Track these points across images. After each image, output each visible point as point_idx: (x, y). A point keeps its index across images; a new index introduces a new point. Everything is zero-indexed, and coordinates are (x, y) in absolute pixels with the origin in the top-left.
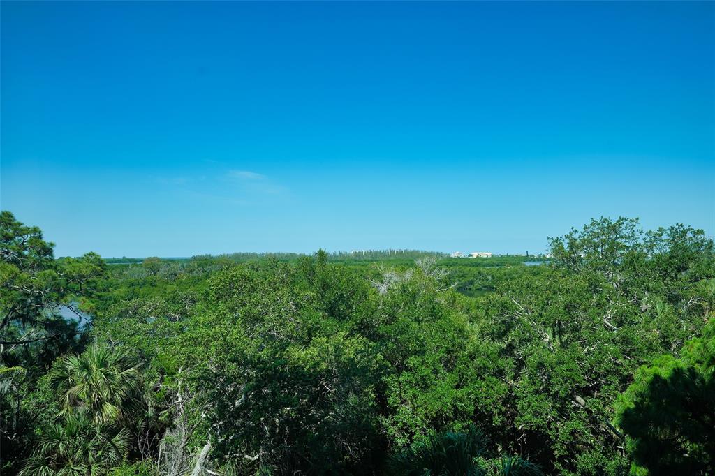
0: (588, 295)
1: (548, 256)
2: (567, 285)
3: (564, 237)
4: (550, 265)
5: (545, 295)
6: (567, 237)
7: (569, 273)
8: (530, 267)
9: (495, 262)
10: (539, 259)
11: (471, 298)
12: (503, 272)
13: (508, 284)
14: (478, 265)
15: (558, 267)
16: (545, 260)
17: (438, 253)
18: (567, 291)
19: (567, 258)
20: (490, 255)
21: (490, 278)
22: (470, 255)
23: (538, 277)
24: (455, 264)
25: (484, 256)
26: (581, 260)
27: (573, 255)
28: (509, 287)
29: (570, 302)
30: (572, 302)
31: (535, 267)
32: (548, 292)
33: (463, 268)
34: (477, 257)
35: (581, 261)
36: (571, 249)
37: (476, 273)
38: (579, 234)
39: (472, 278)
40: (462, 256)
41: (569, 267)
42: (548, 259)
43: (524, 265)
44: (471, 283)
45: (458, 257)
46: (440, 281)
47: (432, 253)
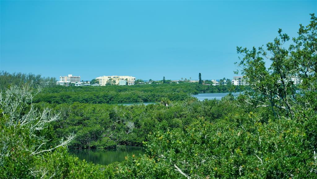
0: (305, 154)
1: (236, 83)
2: (271, 136)
3: (265, 48)
4: (241, 100)
5: (232, 157)
6: (270, 47)
7: (274, 114)
8: (206, 103)
9: (141, 94)
10: (221, 89)
11: (98, 166)
12: (155, 113)
13: (168, 138)
14: (110, 100)
15: (255, 103)
16: (232, 91)
17: (31, 77)
18: (271, 148)
19: (269, 87)
20: (131, 79)
21: (131, 125)
22: (94, 81)
23: (220, 122)
24: (64, 99)
25: (120, 81)
26: (292, 88)
27: (279, 82)
28: (170, 143)
29: (276, 168)
30: (279, 167)
31: (213, 103)
32: (237, 151)
33: (81, 105)
34: (108, 84)
35: (293, 93)
36: (278, 71)
37: (105, 115)
38: (291, 42)
39: (98, 127)
40: (79, 84)
41: (273, 102)
42: (238, 89)
43: (195, 99)
44: (96, 136)
45: (72, 86)
46: (38, 133)
47: (19, 76)
